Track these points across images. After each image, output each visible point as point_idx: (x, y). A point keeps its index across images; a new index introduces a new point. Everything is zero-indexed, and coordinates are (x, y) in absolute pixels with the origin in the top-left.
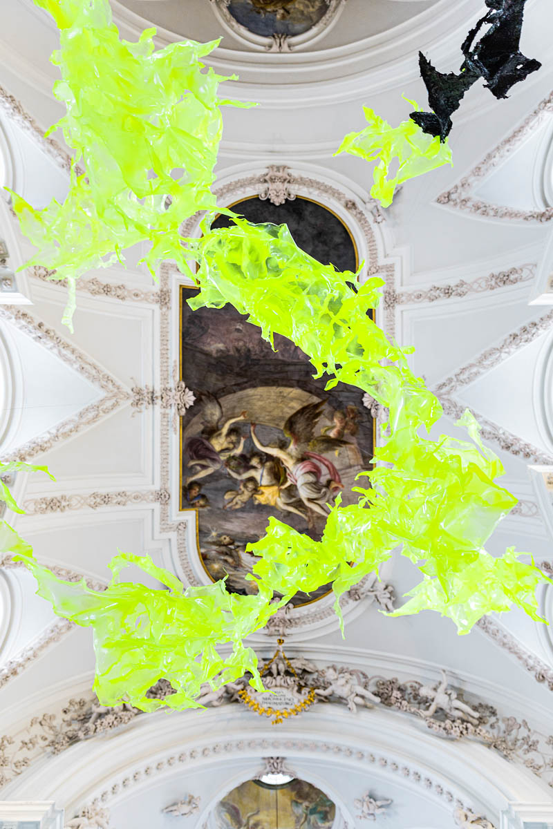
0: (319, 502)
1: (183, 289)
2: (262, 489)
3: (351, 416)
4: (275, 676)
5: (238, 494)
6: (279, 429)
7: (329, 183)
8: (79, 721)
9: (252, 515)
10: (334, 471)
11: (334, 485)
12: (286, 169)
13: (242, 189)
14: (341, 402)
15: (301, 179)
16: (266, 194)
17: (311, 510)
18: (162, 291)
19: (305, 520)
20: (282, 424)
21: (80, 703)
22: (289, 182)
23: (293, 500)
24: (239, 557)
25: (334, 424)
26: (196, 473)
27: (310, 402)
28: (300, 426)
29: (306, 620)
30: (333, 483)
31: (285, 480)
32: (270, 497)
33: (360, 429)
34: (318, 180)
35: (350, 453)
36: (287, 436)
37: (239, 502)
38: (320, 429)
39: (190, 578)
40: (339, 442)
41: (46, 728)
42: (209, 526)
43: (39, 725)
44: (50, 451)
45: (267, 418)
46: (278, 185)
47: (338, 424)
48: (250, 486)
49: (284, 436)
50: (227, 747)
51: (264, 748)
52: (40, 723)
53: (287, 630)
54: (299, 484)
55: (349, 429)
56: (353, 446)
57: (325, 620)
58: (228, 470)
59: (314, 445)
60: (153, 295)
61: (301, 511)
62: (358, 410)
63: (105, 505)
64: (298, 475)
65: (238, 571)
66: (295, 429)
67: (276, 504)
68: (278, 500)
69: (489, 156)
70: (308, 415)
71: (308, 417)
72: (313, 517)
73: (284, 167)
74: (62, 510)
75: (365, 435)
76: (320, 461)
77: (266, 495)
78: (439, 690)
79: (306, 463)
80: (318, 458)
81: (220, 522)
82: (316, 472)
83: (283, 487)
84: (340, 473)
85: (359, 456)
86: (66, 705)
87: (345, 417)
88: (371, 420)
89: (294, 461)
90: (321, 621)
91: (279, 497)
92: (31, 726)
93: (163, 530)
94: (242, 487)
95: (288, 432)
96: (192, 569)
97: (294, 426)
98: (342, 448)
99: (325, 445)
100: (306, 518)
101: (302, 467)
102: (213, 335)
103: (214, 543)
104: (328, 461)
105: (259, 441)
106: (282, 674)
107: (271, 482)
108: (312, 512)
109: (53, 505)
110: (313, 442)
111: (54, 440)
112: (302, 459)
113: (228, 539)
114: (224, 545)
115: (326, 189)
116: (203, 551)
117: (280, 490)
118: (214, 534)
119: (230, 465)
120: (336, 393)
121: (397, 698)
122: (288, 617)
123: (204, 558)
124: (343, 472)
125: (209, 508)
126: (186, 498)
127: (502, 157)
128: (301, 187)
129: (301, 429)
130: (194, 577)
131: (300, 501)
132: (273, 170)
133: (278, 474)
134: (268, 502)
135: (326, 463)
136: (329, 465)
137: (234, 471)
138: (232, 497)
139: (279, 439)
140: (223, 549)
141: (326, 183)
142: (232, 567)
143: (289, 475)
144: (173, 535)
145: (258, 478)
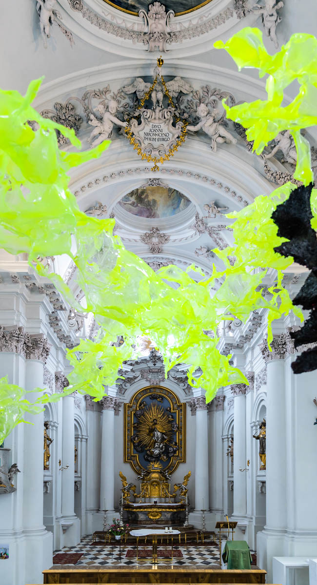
29: (186, 34)
50: (128, 172)
51: (147, 173)
53: (167, 45)
78: (285, 134)
90: (201, 36)
122: (168, 30)
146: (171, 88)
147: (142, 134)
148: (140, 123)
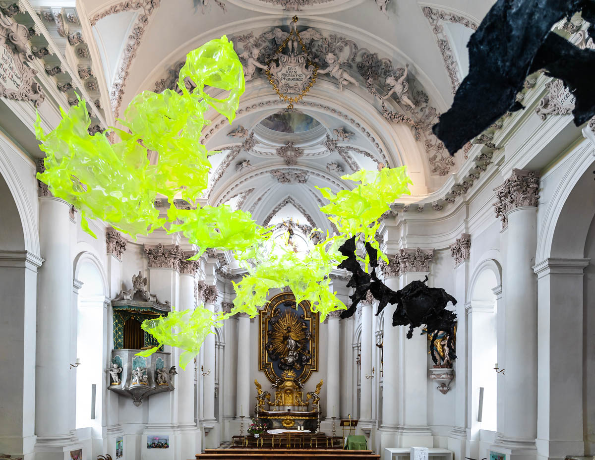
50: (267, 104)
51: (283, 104)
53: (301, 6)
78: (399, 81)
146: (304, 37)
147: (280, 74)
148: (278, 65)
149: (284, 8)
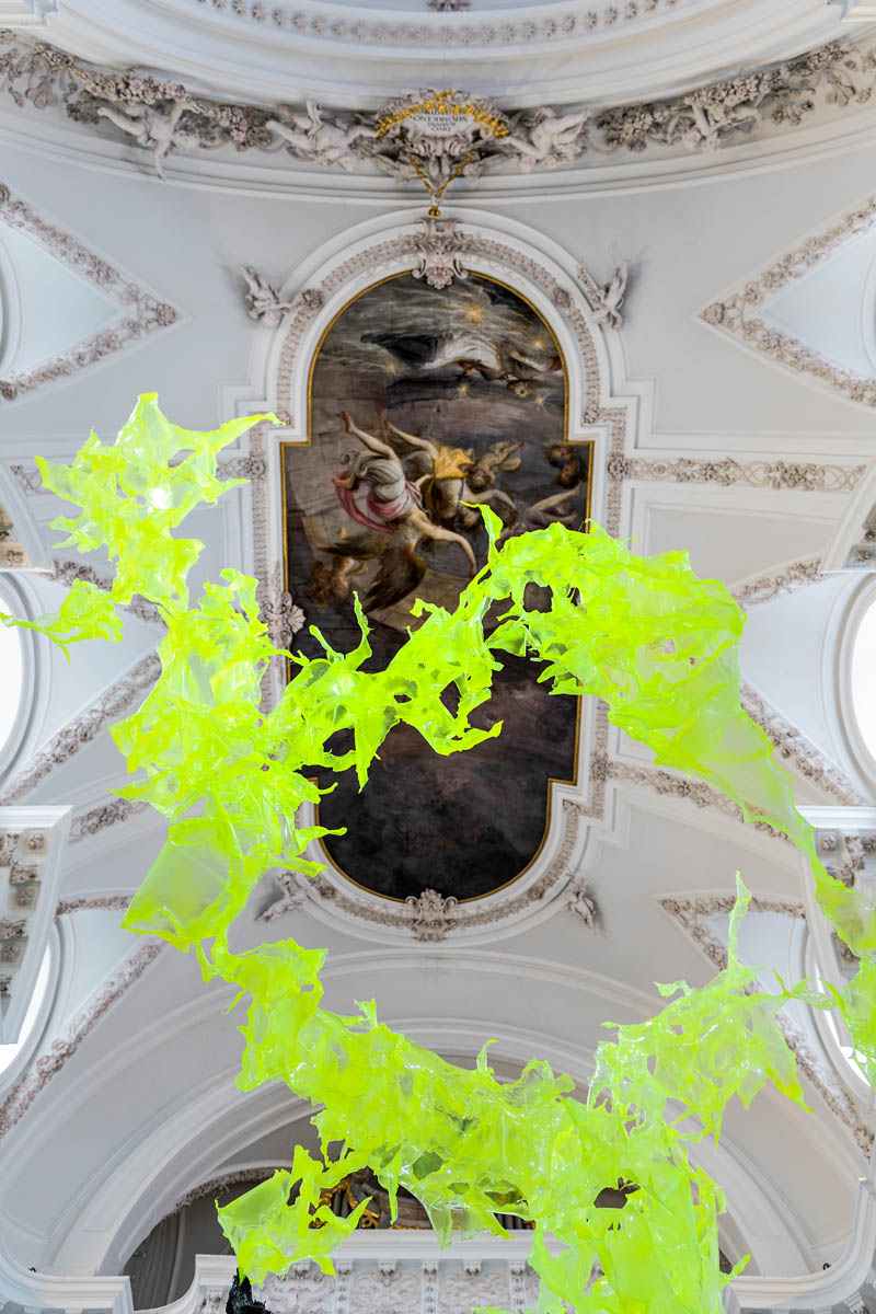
0: (371, 453)
1: (571, 780)
2: (461, 474)
3: (322, 592)
4: (445, 155)
5: (499, 465)
6: (433, 569)
7: (359, 921)
8: (787, 88)
9: (477, 431)
10: (349, 505)
11: (348, 482)
12: (419, 936)
13: (481, 912)
14: (338, 613)
15: (397, 925)
16: (448, 904)
17: (384, 442)
18: (604, 779)
19: (393, 422)
20: (428, 576)
21: (782, 117)
22: (415, 920)
23: (411, 456)
24: (501, 361)
25: (349, 577)
26: (564, 501)
27: (386, 611)
28: (400, 574)
29: (392, 249)
30: (350, 486)
31: (424, 487)
32: (448, 460)
33: (309, 573)
34: (373, 923)
35: (323, 535)
36: (421, 559)
37: (497, 452)
38: (370, 570)
39: (582, 326)
40: (341, 551)
41: (845, 81)
42: (547, 414)
43: (858, 89)
44: (791, 563)
45: (451, 587)
46: (430, 917)
47: (341, 579)
48: (479, 479)
49: (426, 558)
50: (531, 30)
51: (466, 29)
52: (853, 90)
54: (403, 482)
55: (326, 571)
56: (319, 545)
57: (360, 251)
58: (514, 506)
59: (379, 545)
60: (616, 775)
61: (402, 438)
62: (312, 602)
63: (712, 463)
64: (403, 497)
65: (502, 336)
66: (409, 569)
67: (439, 450)
68: (435, 457)
69: (137, 973)
70: (389, 591)
71: (388, 588)
72: (381, 428)
73: (422, 939)
74: (782, 464)
75: (301, 565)
76: (369, 520)
77: (455, 463)
78: (167, 145)
79: (391, 516)
80: (373, 526)
81: (528, 419)
82: (376, 502)
83: (427, 476)
84: (338, 502)
85: (308, 531)
86: (805, 115)
87: (331, 591)
88: (292, 588)
89: (410, 518)
90: (367, 248)
91: (433, 460)
92: (870, 89)
93: (621, 412)
94: (493, 477)
95: (418, 564)
96: (578, 344)
97: (409, 574)
98: (336, 541)
99: (361, 545)
100: (391, 426)
101: (398, 510)
102: (531, 712)
103: (540, 385)
104: (356, 520)
105: (464, 551)
106: (433, 159)
107: (447, 486)
108: (381, 437)
109: (794, 477)
110: (380, 549)
111: (783, 578)
112: (398, 522)
113: (518, 391)
114: (524, 381)
115: (362, 912)
116: (559, 373)
117: (432, 471)
118: (540, 401)
119: (512, 514)
120: (346, 626)
121: (238, 129)
122: (422, 255)
123: (557, 360)
124: (333, 505)
125: (546, 444)
126: (582, 462)
127: (121, 974)
128: (398, 915)
129: (399, 569)
130: (576, 328)
131: (400, 455)
132: (437, 936)
133: (435, 499)
134: (452, 452)
135: (359, 518)
136: (355, 514)
137: (505, 503)
138: (509, 462)
139: (433, 554)
140: (526, 375)
141: (363, 920)
142: (513, 344)
143: (418, 497)
144: (605, 402)
145: (467, 492)
149: (459, 227)
